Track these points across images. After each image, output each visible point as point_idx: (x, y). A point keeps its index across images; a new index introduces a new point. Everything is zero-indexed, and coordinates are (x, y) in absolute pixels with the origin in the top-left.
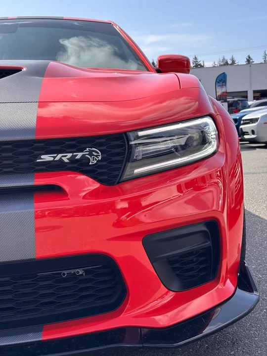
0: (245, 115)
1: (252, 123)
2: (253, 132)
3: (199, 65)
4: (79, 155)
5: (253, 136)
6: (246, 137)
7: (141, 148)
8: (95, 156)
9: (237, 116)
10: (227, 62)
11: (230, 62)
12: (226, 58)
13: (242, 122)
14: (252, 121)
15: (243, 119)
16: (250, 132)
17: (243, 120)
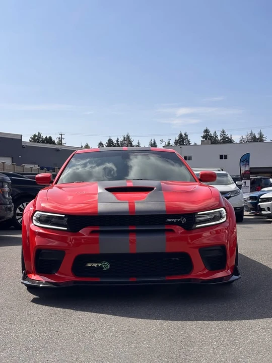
0: (263, 194)
1: (268, 202)
2: (269, 209)
3: (227, 138)
4: (179, 220)
5: (269, 212)
6: (263, 212)
7: (198, 219)
8: (184, 220)
9: (256, 194)
10: (255, 136)
11: (257, 136)
12: (254, 132)
13: (260, 200)
14: (268, 199)
15: (261, 197)
16: (266, 209)
17: (261, 199)
